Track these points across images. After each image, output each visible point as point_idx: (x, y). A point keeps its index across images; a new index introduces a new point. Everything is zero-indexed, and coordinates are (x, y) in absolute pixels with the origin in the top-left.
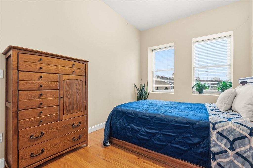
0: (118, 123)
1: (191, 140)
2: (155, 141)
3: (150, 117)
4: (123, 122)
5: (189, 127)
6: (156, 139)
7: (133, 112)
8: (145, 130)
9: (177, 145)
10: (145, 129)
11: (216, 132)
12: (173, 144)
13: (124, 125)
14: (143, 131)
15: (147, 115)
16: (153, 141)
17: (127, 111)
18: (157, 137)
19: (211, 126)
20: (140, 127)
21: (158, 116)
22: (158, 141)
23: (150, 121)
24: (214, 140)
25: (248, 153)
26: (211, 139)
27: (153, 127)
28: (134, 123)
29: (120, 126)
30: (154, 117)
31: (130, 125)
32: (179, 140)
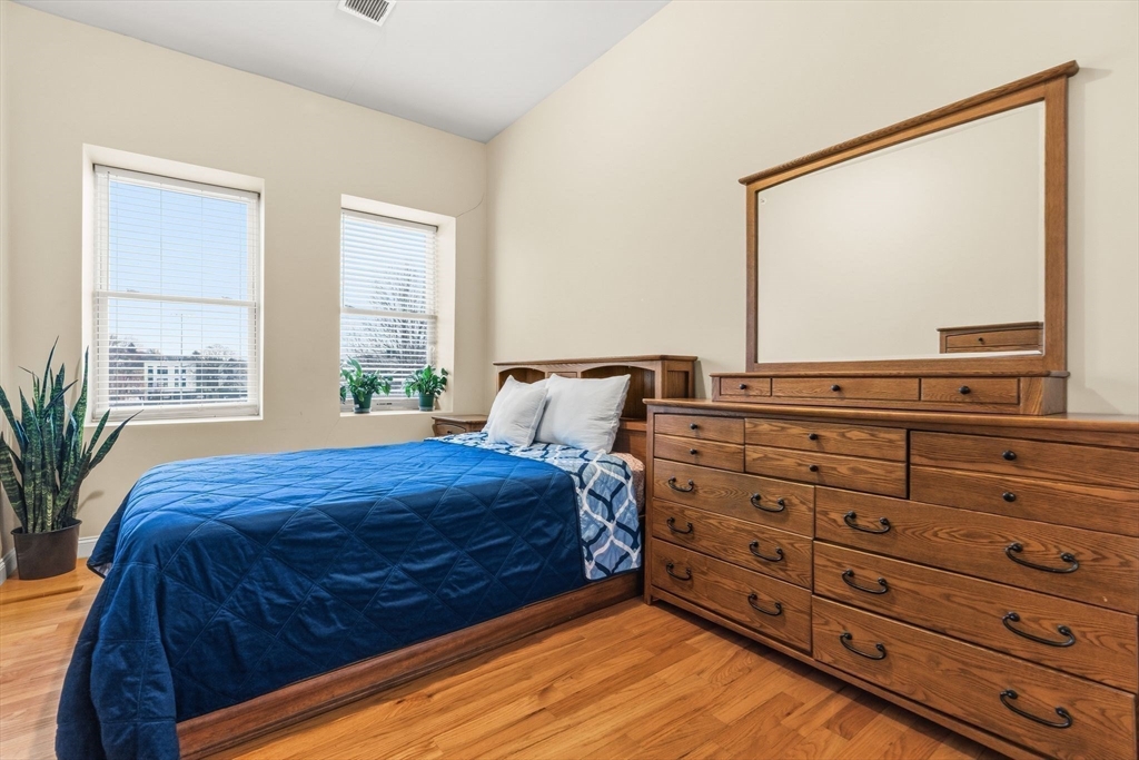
0: (232, 609)
1: (546, 535)
2: (455, 590)
3: (416, 509)
4: (267, 589)
5: (536, 502)
6: (456, 582)
7: (322, 515)
8: (405, 570)
9: (516, 567)
10: (406, 566)
11: (586, 491)
12: (506, 570)
13: (282, 601)
14: (396, 577)
15: (401, 505)
16: (447, 595)
17: (284, 522)
18: (456, 573)
19: (576, 479)
20: (381, 569)
21: (444, 498)
22: (462, 587)
23: (420, 524)
24: (586, 512)
25: (628, 514)
26: (581, 513)
27: (434, 546)
28: (345, 566)
29: (256, 617)
30: (433, 506)
31: (324, 584)
32: (519, 550)
